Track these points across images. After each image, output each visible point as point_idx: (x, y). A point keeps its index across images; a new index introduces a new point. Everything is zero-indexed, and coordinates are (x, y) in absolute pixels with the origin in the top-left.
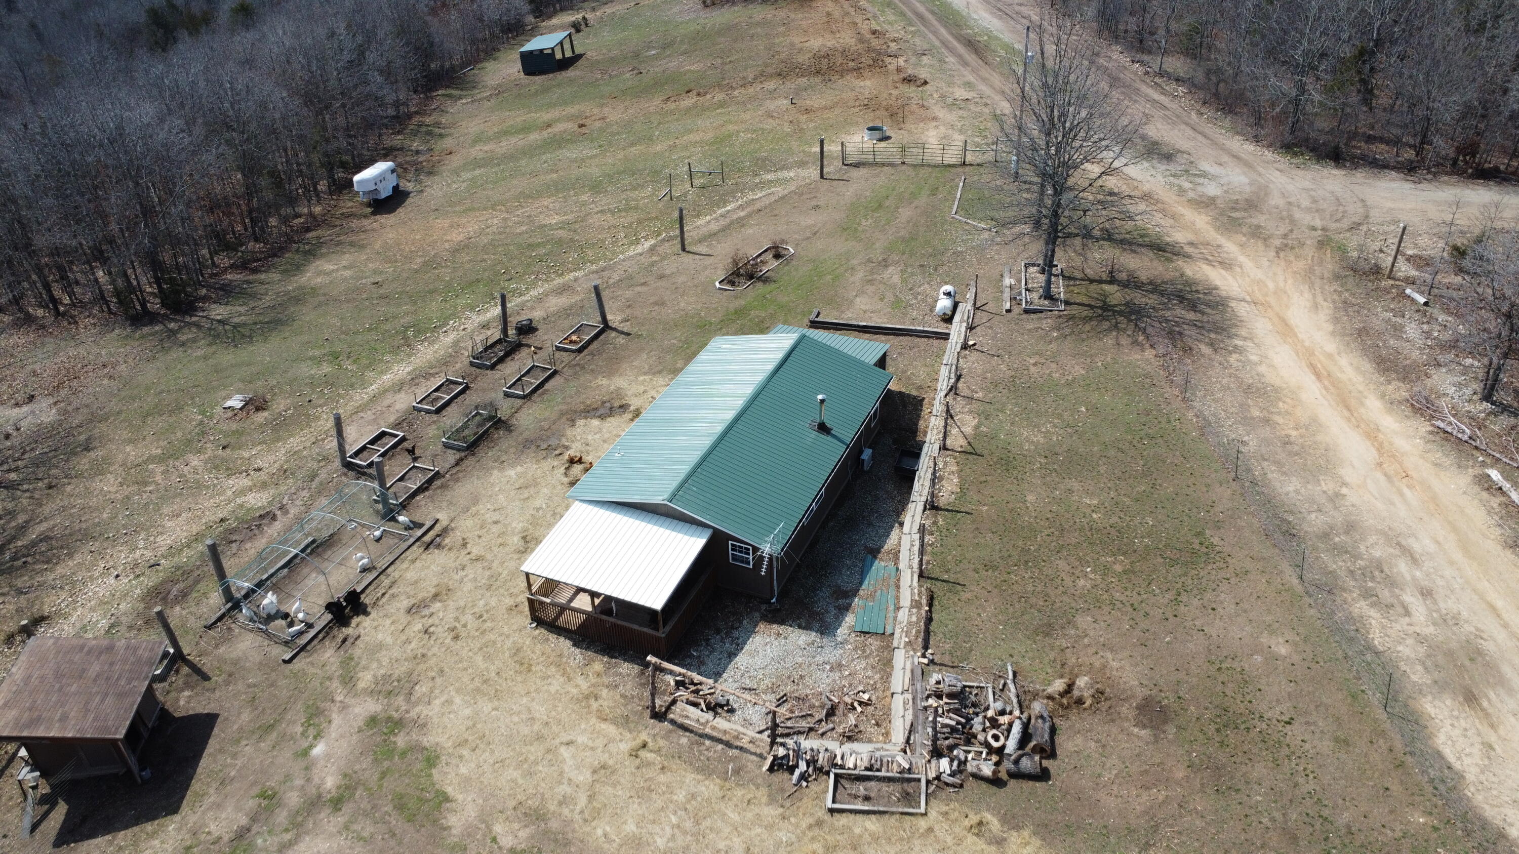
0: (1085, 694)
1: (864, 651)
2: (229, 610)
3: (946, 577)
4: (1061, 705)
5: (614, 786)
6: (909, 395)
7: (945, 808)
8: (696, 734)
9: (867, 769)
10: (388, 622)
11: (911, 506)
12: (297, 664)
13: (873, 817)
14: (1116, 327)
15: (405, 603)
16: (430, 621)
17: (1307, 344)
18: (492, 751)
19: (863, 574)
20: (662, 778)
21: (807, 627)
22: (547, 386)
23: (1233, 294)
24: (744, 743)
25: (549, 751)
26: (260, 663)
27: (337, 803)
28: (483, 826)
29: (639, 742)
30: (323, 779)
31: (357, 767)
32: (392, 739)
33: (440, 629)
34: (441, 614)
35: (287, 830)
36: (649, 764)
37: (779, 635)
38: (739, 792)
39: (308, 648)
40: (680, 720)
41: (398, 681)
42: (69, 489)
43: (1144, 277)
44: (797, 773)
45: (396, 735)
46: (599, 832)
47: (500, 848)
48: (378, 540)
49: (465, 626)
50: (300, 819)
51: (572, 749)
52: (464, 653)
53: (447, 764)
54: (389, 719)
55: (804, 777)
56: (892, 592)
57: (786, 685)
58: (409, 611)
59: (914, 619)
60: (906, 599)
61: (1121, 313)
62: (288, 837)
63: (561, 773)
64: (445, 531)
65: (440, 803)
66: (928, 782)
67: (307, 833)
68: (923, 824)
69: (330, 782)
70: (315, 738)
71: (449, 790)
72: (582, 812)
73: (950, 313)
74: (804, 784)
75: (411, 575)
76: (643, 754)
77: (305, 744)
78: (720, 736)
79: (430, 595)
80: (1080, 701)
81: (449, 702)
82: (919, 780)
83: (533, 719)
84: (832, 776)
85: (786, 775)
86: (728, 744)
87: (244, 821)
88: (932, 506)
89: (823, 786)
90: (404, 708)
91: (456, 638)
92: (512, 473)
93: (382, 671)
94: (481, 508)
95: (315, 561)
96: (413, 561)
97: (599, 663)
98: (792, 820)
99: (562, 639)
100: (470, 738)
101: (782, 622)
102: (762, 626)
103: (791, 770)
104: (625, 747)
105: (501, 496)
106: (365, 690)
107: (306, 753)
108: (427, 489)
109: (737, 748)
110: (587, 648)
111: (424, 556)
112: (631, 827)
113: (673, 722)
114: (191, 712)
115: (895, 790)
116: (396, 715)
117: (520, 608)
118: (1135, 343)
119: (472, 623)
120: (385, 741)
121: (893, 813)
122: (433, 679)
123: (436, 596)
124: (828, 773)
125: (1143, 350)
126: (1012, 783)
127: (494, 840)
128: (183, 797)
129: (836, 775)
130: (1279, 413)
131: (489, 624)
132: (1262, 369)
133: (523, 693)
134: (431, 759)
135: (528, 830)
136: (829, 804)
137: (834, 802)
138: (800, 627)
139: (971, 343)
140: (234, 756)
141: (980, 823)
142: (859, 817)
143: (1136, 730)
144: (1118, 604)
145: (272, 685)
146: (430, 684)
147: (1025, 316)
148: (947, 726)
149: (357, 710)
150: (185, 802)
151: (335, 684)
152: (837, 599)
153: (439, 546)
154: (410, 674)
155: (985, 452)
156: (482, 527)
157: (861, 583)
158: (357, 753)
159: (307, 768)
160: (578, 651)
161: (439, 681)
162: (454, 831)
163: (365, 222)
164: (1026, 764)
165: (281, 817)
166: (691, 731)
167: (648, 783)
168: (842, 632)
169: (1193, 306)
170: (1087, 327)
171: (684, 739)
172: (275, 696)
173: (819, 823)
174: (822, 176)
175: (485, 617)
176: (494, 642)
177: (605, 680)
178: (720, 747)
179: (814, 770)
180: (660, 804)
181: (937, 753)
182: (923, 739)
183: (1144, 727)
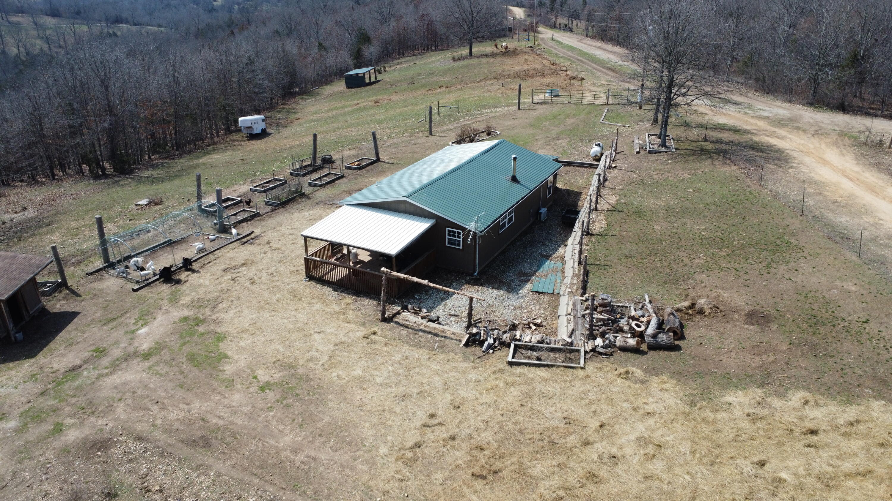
0: (705, 307)
1: (538, 301)
2: (105, 267)
3: (598, 263)
4: (688, 314)
5: (349, 352)
6: (572, 191)
7: (599, 365)
8: (413, 329)
9: (539, 342)
10: (209, 274)
11: (573, 234)
12: (142, 292)
13: (543, 369)
14: (711, 157)
15: (223, 267)
16: (237, 275)
18: (265, 336)
19: (539, 266)
20: (385, 349)
21: (498, 288)
22: (337, 182)
24: (448, 334)
25: (305, 336)
26: (117, 291)
27: (146, 356)
28: (249, 371)
29: (371, 331)
30: (141, 345)
31: (167, 339)
32: (196, 328)
33: (243, 279)
34: (245, 273)
35: (107, 368)
36: (375, 342)
37: (478, 291)
38: (442, 356)
39: (152, 285)
40: (402, 322)
41: (208, 301)
43: (726, 140)
44: (486, 344)
45: (199, 326)
46: (334, 374)
47: (258, 382)
48: (212, 241)
49: (260, 278)
50: (118, 363)
51: (322, 335)
52: (256, 290)
53: (231, 341)
54: (197, 318)
55: (490, 346)
56: (560, 274)
57: (482, 315)
58: (224, 270)
59: (575, 282)
60: (569, 273)
61: (713, 153)
62: (105, 371)
63: (312, 346)
64: (257, 237)
65: (221, 359)
66: (586, 352)
67: (120, 370)
68: (581, 373)
69: (145, 346)
70: (142, 325)
71: (229, 353)
72: (323, 365)
74: (491, 351)
75: (229, 255)
76: (373, 337)
77: (134, 328)
78: (431, 330)
79: (240, 264)
80: (701, 312)
81: (241, 312)
82: (578, 351)
83: (297, 321)
84: (512, 346)
85: (478, 348)
86: (436, 335)
87: (78, 362)
88: (587, 233)
89: (505, 353)
90: (208, 313)
91: (253, 283)
92: (307, 214)
93: (198, 297)
94: (283, 228)
95: (169, 249)
96: (233, 249)
97: (349, 299)
98: (481, 369)
99: (325, 287)
100: (250, 329)
101: (481, 285)
103: (481, 343)
104: (360, 334)
105: (297, 223)
106: (183, 305)
107: (134, 332)
108: (250, 220)
109: (442, 336)
110: (343, 292)
111: (241, 247)
112: (358, 372)
113: (397, 323)
114: (62, 311)
115: (560, 357)
116: (201, 317)
117: (300, 272)
118: (724, 164)
119: (265, 277)
120: (191, 328)
121: (558, 366)
122: (232, 301)
123: (244, 264)
125: (730, 167)
126: (651, 353)
127: (256, 377)
128: (42, 350)
129: (515, 345)
130: (828, 191)
131: (277, 278)
132: (812, 175)
133: (293, 309)
134: (220, 338)
135: (281, 374)
136: (510, 359)
137: (513, 358)
138: (493, 288)
139: (614, 166)
140: (84, 332)
141: (627, 372)
142: (532, 369)
144: (725, 269)
145: (122, 301)
146: (230, 303)
147: (649, 155)
148: (600, 320)
149: (175, 314)
150: (41, 353)
151: (165, 302)
152: (520, 277)
153: (251, 243)
154: (217, 298)
155: (624, 210)
156: (282, 236)
157: (537, 270)
158: (169, 333)
159: (131, 339)
160: (335, 293)
161: (235, 302)
162: (227, 372)
164: (662, 338)
165: (105, 361)
166: (411, 328)
167: (374, 351)
170: (692, 158)
171: (404, 332)
172: (122, 306)
173: (501, 371)
174: (519, 108)
175: (275, 274)
176: (278, 286)
177: (352, 307)
178: (430, 336)
179: (499, 344)
180: (381, 360)
181: (592, 336)
182: (583, 328)
183: (752, 324)
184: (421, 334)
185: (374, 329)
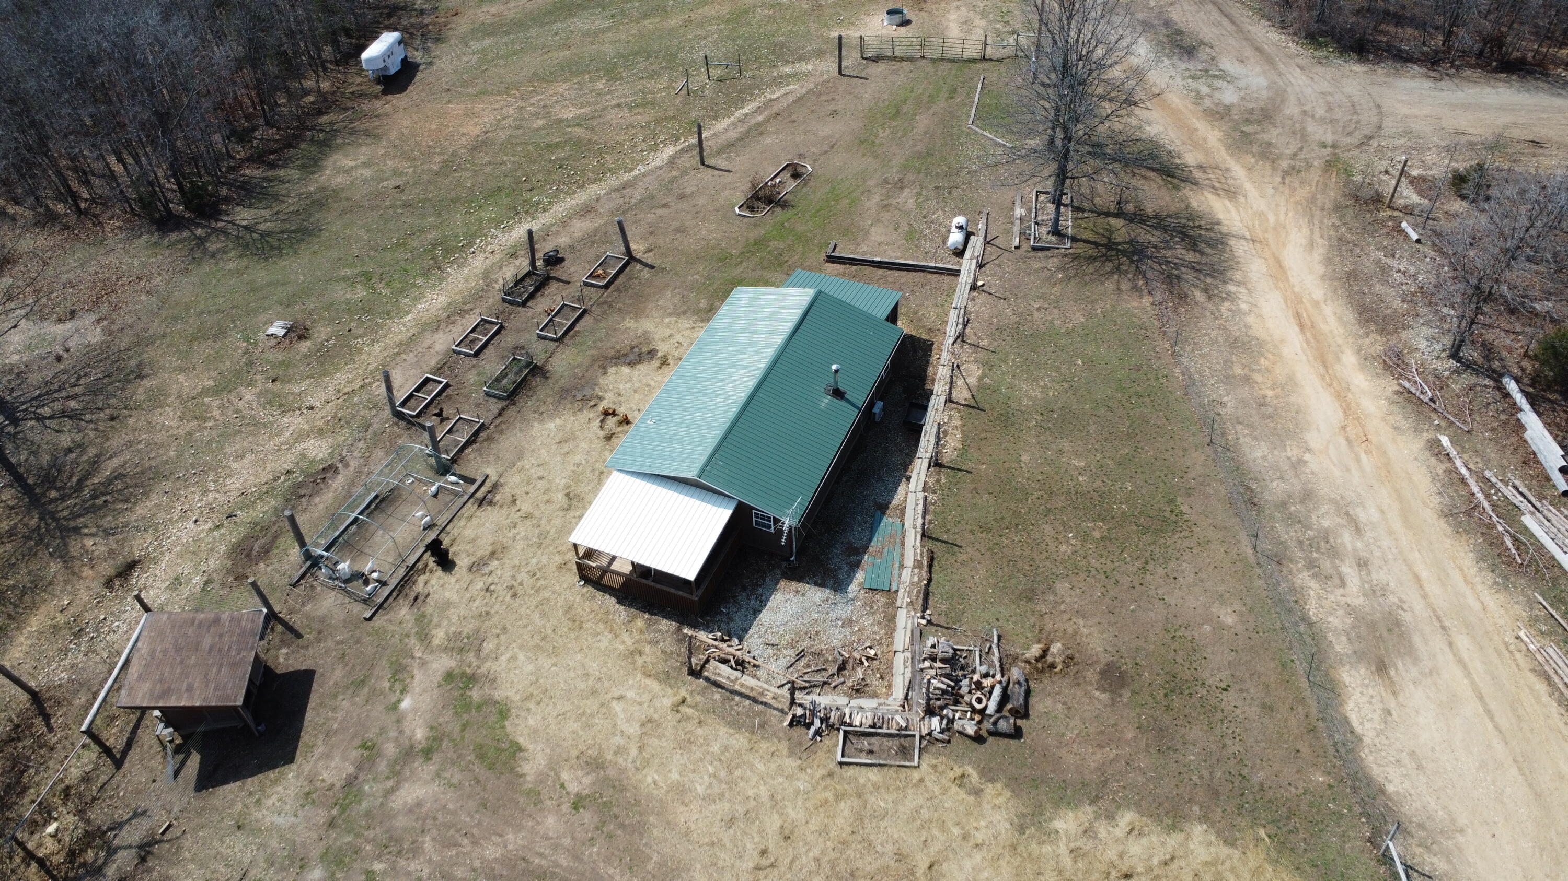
0: (1057, 660)
1: (872, 608)
2: (309, 568)
3: (945, 537)
4: (1036, 669)
5: (659, 738)
6: (919, 339)
7: (934, 762)
8: (727, 690)
9: (871, 727)
11: (917, 462)
12: (379, 621)
13: (875, 769)
14: (1117, 269)
15: (468, 560)
16: (490, 579)
17: (1297, 290)
18: (555, 705)
19: (873, 530)
20: (700, 731)
21: (821, 584)
22: (578, 327)
23: (1234, 230)
24: (768, 699)
25: (602, 705)
26: (344, 621)
27: (427, 753)
28: (552, 773)
29: (678, 698)
30: (413, 731)
31: (441, 720)
32: (468, 693)
33: (499, 588)
34: (499, 572)
35: (388, 778)
36: (688, 718)
37: (797, 592)
38: (764, 745)
39: (385, 606)
40: (713, 677)
41: (468, 638)
42: (131, 421)
43: (1150, 208)
44: (813, 729)
45: (470, 689)
46: (649, 780)
47: (568, 793)
48: (435, 495)
49: (521, 584)
50: (398, 768)
51: (622, 703)
52: (523, 611)
53: (517, 716)
54: (464, 674)
55: (818, 733)
56: (898, 548)
57: (804, 641)
58: (471, 569)
59: (916, 579)
60: (909, 562)
61: (1124, 253)
62: (390, 784)
63: (615, 726)
64: (495, 487)
65: (515, 752)
66: (922, 737)
67: (406, 780)
68: (916, 775)
69: (420, 734)
70: (402, 692)
71: (521, 740)
72: (634, 762)
73: (961, 247)
74: (819, 739)
75: (469, 533)
76: (683, 709)
77: (394, 699)
78: (747, 692)
79: (488, 553)
80: (1052, 666)
81: (514, 658)
82: (914, 736)
83: (587, 674)
84: (842, 733)
85: (804, 730)
86: (754, 700)
87: (351, 770)
88: (936, 464)
89: (834, 739)
90: (475, 664)
91: (514, 596)
92: (551, 425)
93: (453, 629)
94: (525, 463)
95: (380, 517)
96: (470, 518)
97: (641, 620)
98: (809, 771)
99: (607, 596)
100: (535, 693)
101: (800, 580)
102: (782, 583)
103: (808, 726)
104: (667, 702)
105: (543, 451)
106: (438, 647)
107: (395, 706)
108: (474, 442)
109: (762, 703)
110: (630, 606)
111: (478, 513)
112: (675, 776)
113: (707, 679)
114: (291, 669)
115: (894, 744)
116: (469, 671)
117: (569, 565)
118: (1135, 288)
119: (528, 581)
120: (462, 695)
121: (891, 766)
122: (498, 636)
123: (493, 553)
124: (838, 730)
125: (1141, 297)
126: (991, 740)
127: (562, 786)
128: (296, 748)
129: (845, 732)
130: (1259, 371)
131: (542, 582)
132: (1250, 319)
133: (577, 649)
134: (504, 713)
135: (590, 777)
136: (839, 758)
137: (843, 756)
138: (816, 584)
139: (980, 283)
140: (334, 709)
141: (963, 776)
142: (863, 769)
143: (1097, 694)
144: (1094, 572)
145: (357, 642)
146: (496, 641)
147: (1032, 254)
148: (938, 689)
149: (434, 666)
150: (298, 752)
151: (413, 641)
152: (849, 556)
153: (491, 503)
154: (477, 631)
155: (987, 407)
156: (528, 483)
157: (870, 540)
158: (440, 706)
159: (398, 721)
160: (622, 608)
161: (502, 637)
162: (528, 778)
163: (378, 104)
164: (1003, 725)
165: (382, 766)
166: (723, 688)
167: (688, 736)
168: (853, 588)
169: (1193, 245)
170: (1091, 269)
171: (717, 695)
172: (361, 652)
173: (831, 774)
174: (840, 73)
175: (538, 575)
176: (548, 600)
177: (648, 636)
178: (748, 702)
179: (827, 726)
180: (699, 755)
181: (930, 712)
182: (919, 699)
183: (1104, 691)
184: (737, 698)
185: (683, 693)
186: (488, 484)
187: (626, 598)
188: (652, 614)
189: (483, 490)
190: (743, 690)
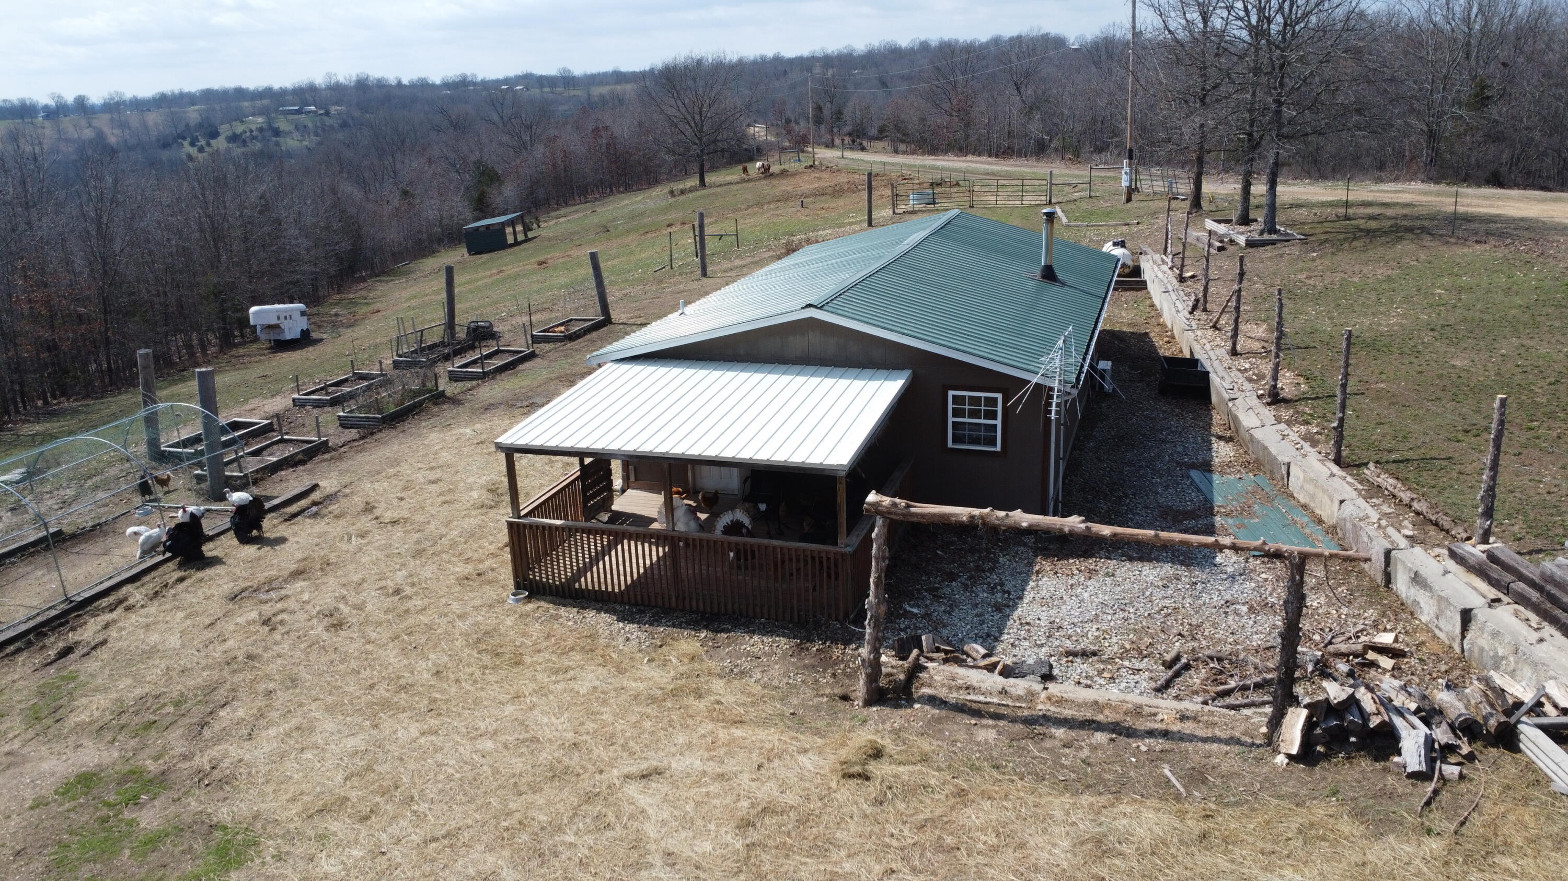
5: (820, 851)
6: (1122, 331)
8: (1013, 718)
10: (181, 615)
15: (228, 587)
16: (279, 606)
18: (420, 817)
19: (1201, 490)
20: (971, 816)
21: (1145, 557)
22: (521, 367)
24: (1166, 722)
29: (855, 747)
32: (127, 815)
33: (302, 616)
34: (306, 597)
36: (911, 790)
37: (1090, 571)
41: (177, 704)
45: (142, 806)
49: (360, 607)
52: (353, 648)
53: (278, 857)
54: (135, 774)
55: (1439, 751)
58: (233, 598)
59: (1389, 509)
64: (330, 497)
74: (1452, 771)
76: (881, 770)
79: (286, 573)
81: (304, 730)
83: (535, 740)
86: (1121, 730)
88: (1280, 399)
90: (179, 750)
91: (338, 626)
93: (139, 692)
97: (689, 642)
99: (590, 614)
100: (353, 795)
101: (1086, 554)
102: (1043, 564)
103: (1382, 741)
104: (819, 762)
106: (80, 728)
111: (282, 528)
116: (152, 767)
117: (490, 576)
119: (374, 603)
120: (105, 820)
122: (269, 694)
123: (297, 574)
131: (418, 602)
133: (504, 697)
134: (231, 849)
138: (1129, 558)
139: (1189, 276)
146: (261, 702)
149: (45, 766)
152: (1177, 521)
153: (315, 515)
154: (212, 688)
157: (1208, 500)
160: (632, 627)
161: (282, 697)
166: (999, 716)
167: (930, 834)
171: (987, 733)
175: (408, 591)
176: (429, 627)
177: (714, 666)
184: (1060, 732)
185: (864, 736)
186: (316, 496)
187: (641, 612)
188: (717, 631)
189: (303, 503)
190: (1068, 713)
